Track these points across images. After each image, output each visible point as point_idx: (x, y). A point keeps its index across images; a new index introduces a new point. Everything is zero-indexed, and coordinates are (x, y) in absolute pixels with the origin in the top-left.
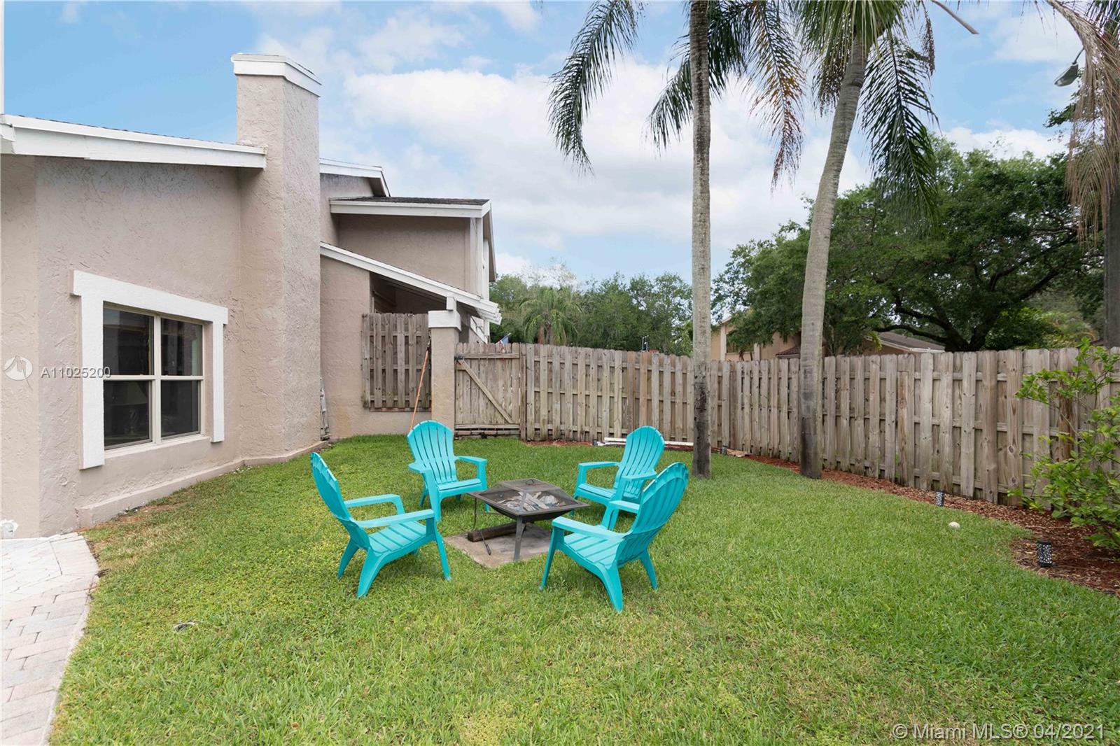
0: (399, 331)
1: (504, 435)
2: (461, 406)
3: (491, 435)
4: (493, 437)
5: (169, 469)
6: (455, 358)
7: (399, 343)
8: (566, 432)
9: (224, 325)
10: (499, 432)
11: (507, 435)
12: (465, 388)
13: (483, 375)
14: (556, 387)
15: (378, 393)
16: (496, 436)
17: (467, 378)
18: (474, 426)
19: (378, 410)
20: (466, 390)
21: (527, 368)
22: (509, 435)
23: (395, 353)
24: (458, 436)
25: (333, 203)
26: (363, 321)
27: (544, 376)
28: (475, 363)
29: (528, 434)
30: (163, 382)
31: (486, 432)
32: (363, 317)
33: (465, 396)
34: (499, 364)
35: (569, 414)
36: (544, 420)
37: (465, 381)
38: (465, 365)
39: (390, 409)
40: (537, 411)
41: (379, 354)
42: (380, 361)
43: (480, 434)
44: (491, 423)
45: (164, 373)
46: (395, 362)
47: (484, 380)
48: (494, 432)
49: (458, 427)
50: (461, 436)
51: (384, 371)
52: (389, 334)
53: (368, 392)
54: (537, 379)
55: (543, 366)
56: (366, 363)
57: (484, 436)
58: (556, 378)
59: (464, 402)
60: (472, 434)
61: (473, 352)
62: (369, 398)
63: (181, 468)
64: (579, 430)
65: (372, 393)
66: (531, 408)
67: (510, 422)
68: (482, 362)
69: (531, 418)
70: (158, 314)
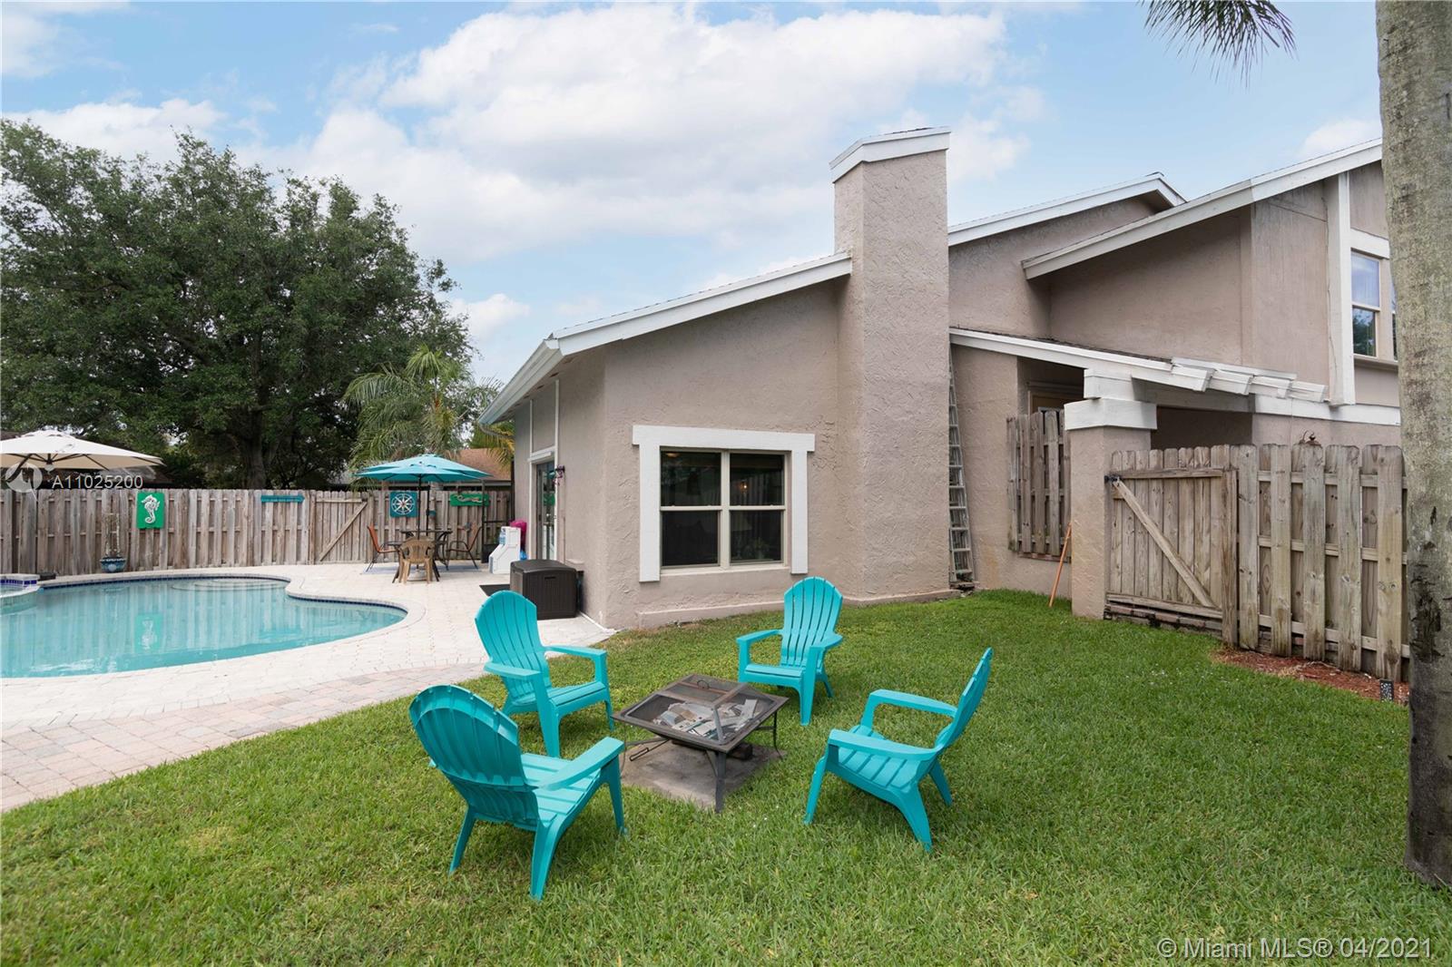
0: (1051, 438)
1: (1192, 627)
2: (1119, 561)
3: (1167, 622)
4: (1169, 627)
5: (731, 593)
6: (1107, 479)
7: (1050, 456)
8: (1341, 649)
9: (810, 453)
10: (1184, 620)
11: (1198, 629)
12: (1124, 532)
13: (1156, 509)
14: (1312, 540)
15: (1026, 530)
16: (1177, 625)
17: (1128, 514)
18: (1137, 601)
19: (1027, 555)
20: (1127, 534)
21: (1238, 496)
22: (1204, 629)
23: (1046, 474)
24: (1111, 614)
25: (1026, 265)
26: (1008, 428)
27: (1280, 513)
28: (1141, 485)
29: (1244, 635)
30: (732, 512)
31: (1159, 615)
32: (1008, 421)
33: (1126, 546)
34: (1186, 488)
35: (1349, 606)
36: (1280, 611)
37: (1126, 520)
38: (1124, 490)
39: (1041, 556)
40: (1263, 591)
41: (1027, 474)
42: (1028, 483)
43: (1147, 617)
44: (1169, 600)
45: (732, 504)
46: (1046, 485)
47: (1157, 518)
48: (1174, 618)
49: (1111, 598)
50: (1116, 614)
51: (1033, 497)
52: (1038, 443)
53: (1015, 528)
54: (1265, 520)
55: (1280, 491)
56: (1012, 487)
57: (1155, 623)
58: (1314, 522)
59: (1124, 555)
60: (1132, 614)
61: (1139, 467)
62: (1015, 537)
63: (748, 595)
64: (1382, 651)
65: (1020, 531)
66: (1250, 582)
67: (1205, 602)
68: (1154, 485)
69: (1250, 600)
70: (726, 450)
